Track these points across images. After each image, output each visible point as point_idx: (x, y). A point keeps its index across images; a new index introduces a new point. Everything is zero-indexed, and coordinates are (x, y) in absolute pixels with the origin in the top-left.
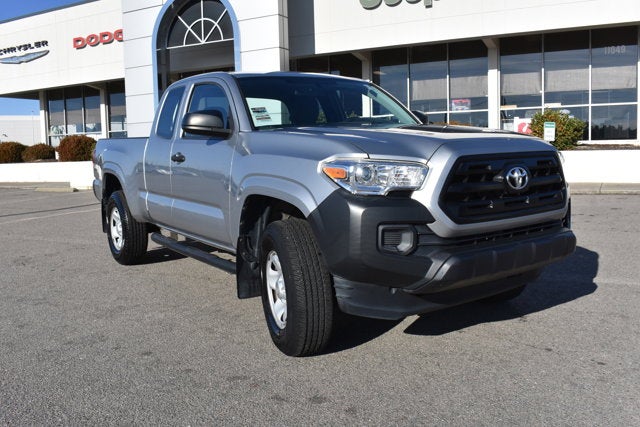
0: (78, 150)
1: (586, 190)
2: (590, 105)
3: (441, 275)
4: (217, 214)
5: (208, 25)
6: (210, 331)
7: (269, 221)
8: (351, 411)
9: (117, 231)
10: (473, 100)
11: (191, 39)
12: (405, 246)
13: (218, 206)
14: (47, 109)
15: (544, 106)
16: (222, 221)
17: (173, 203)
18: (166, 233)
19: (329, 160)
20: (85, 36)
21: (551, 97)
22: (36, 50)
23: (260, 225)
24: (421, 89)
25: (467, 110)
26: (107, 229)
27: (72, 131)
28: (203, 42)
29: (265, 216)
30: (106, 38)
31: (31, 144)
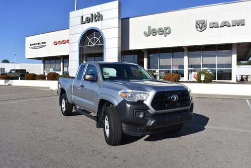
0: (53, 77)
1: (213, 97)
2: (217, 69)
3: (150, 125)
4: (92, 103)
5: (96, 40)
6: (88, 137)
7: (106, 106)
8: (124, 161)
9: (64, 106)
10: (179, 66)
11: (90, 44)
12: (141, 116)
13: (93, 101)
14: (44, 63)
15: (202, 69)
16: (93, 105)
17: (80, 99)
18: (78, 107)
19: (122, 91)
20: (57, 41)
21: (204, 66)
22: (42, 45)
23: (104, 107)
24: (163, 62)
25: (177, 69)
26: (61, 105)
27: (52, 70)
28: (94, 45)
29: (105, 105)
30: (64, 42)
31: (38, 74)
